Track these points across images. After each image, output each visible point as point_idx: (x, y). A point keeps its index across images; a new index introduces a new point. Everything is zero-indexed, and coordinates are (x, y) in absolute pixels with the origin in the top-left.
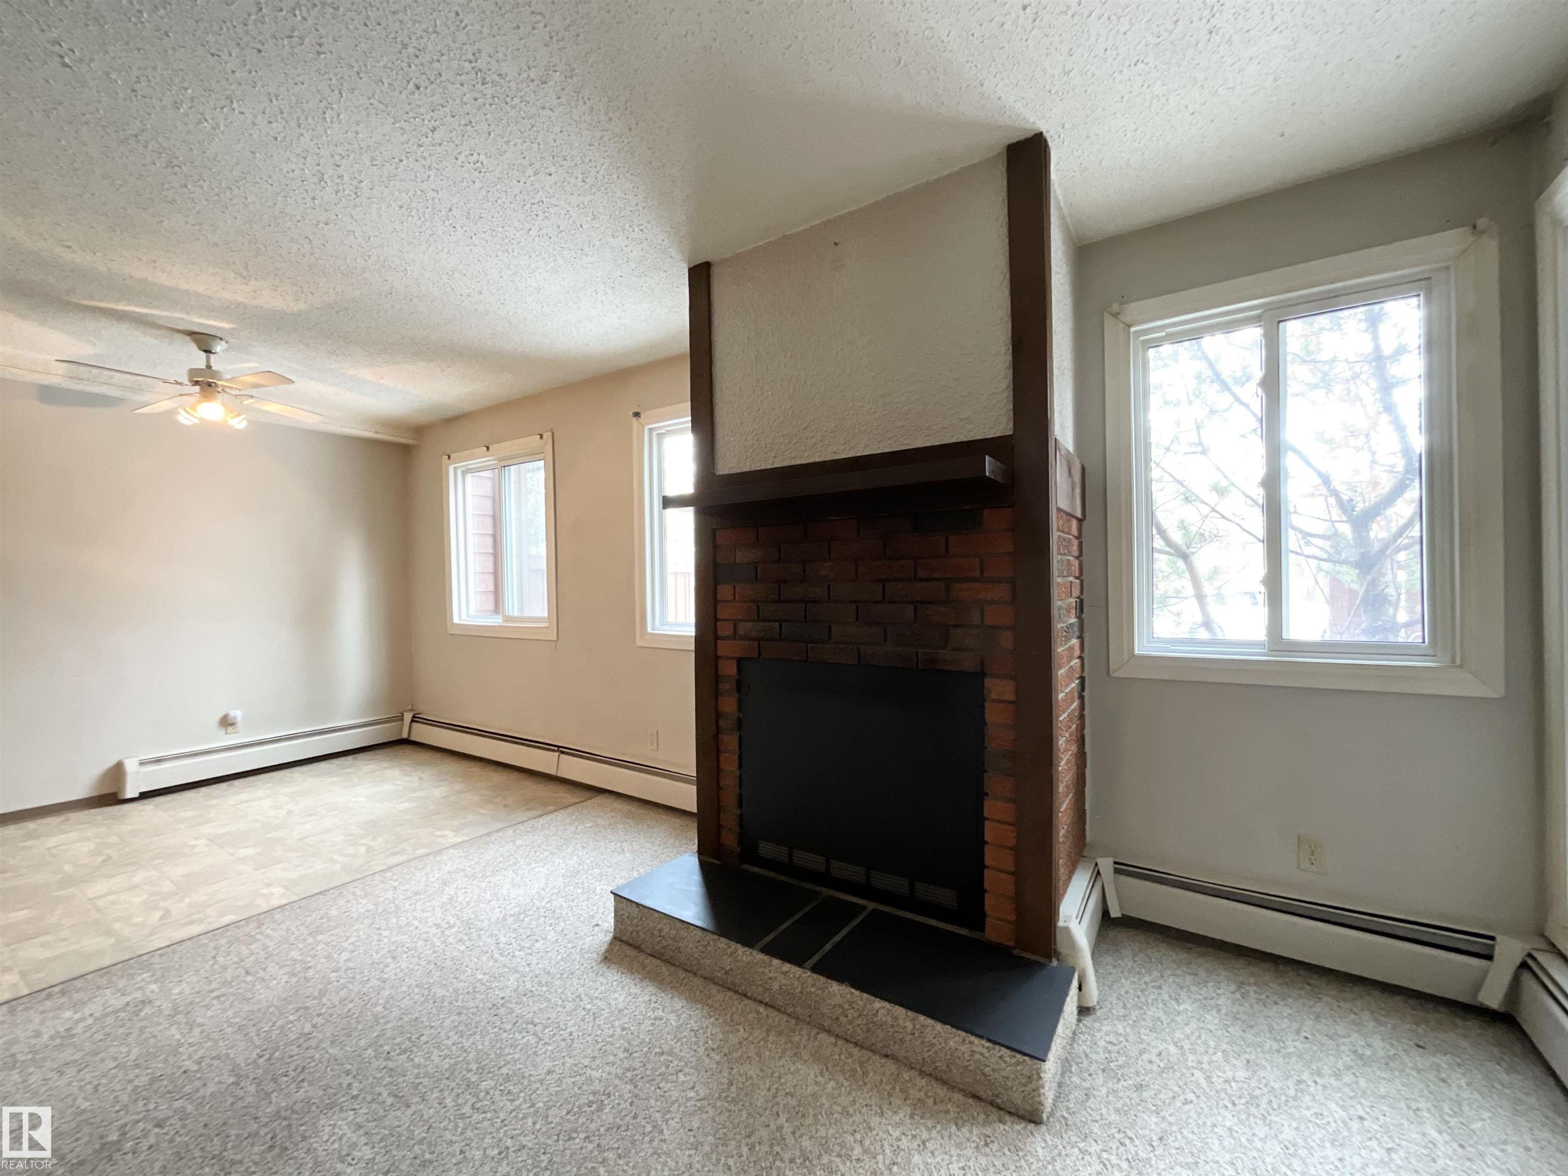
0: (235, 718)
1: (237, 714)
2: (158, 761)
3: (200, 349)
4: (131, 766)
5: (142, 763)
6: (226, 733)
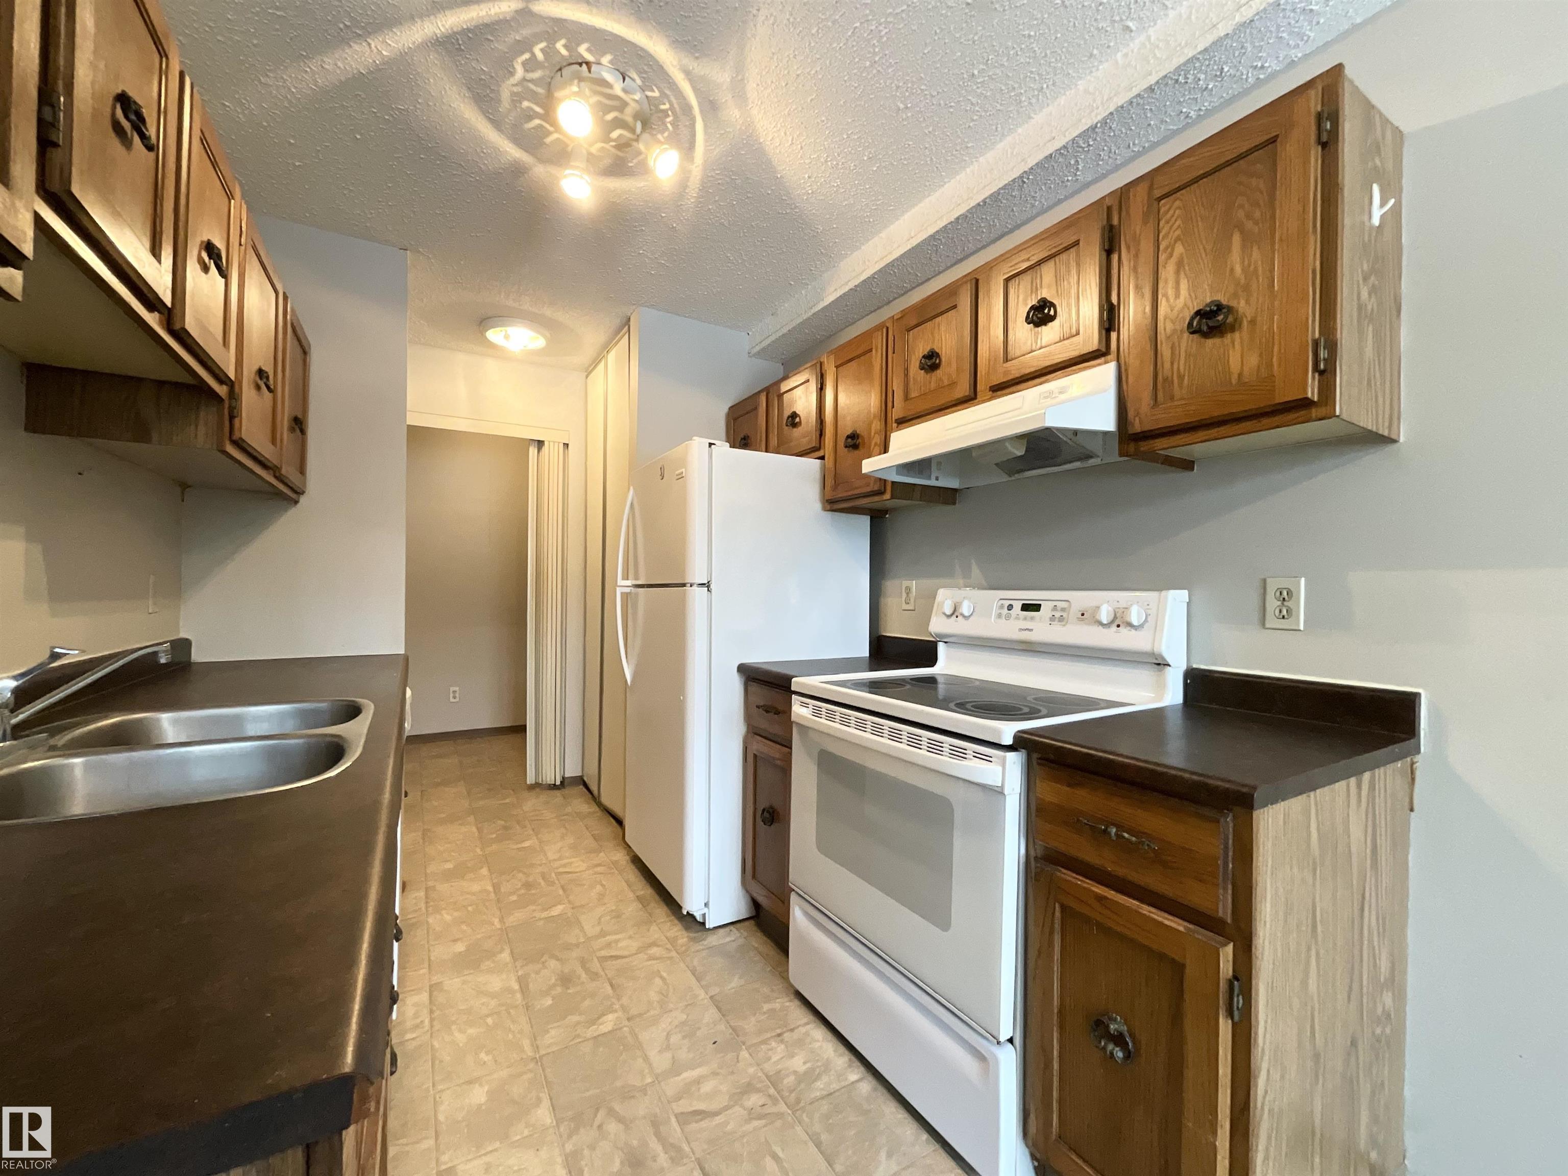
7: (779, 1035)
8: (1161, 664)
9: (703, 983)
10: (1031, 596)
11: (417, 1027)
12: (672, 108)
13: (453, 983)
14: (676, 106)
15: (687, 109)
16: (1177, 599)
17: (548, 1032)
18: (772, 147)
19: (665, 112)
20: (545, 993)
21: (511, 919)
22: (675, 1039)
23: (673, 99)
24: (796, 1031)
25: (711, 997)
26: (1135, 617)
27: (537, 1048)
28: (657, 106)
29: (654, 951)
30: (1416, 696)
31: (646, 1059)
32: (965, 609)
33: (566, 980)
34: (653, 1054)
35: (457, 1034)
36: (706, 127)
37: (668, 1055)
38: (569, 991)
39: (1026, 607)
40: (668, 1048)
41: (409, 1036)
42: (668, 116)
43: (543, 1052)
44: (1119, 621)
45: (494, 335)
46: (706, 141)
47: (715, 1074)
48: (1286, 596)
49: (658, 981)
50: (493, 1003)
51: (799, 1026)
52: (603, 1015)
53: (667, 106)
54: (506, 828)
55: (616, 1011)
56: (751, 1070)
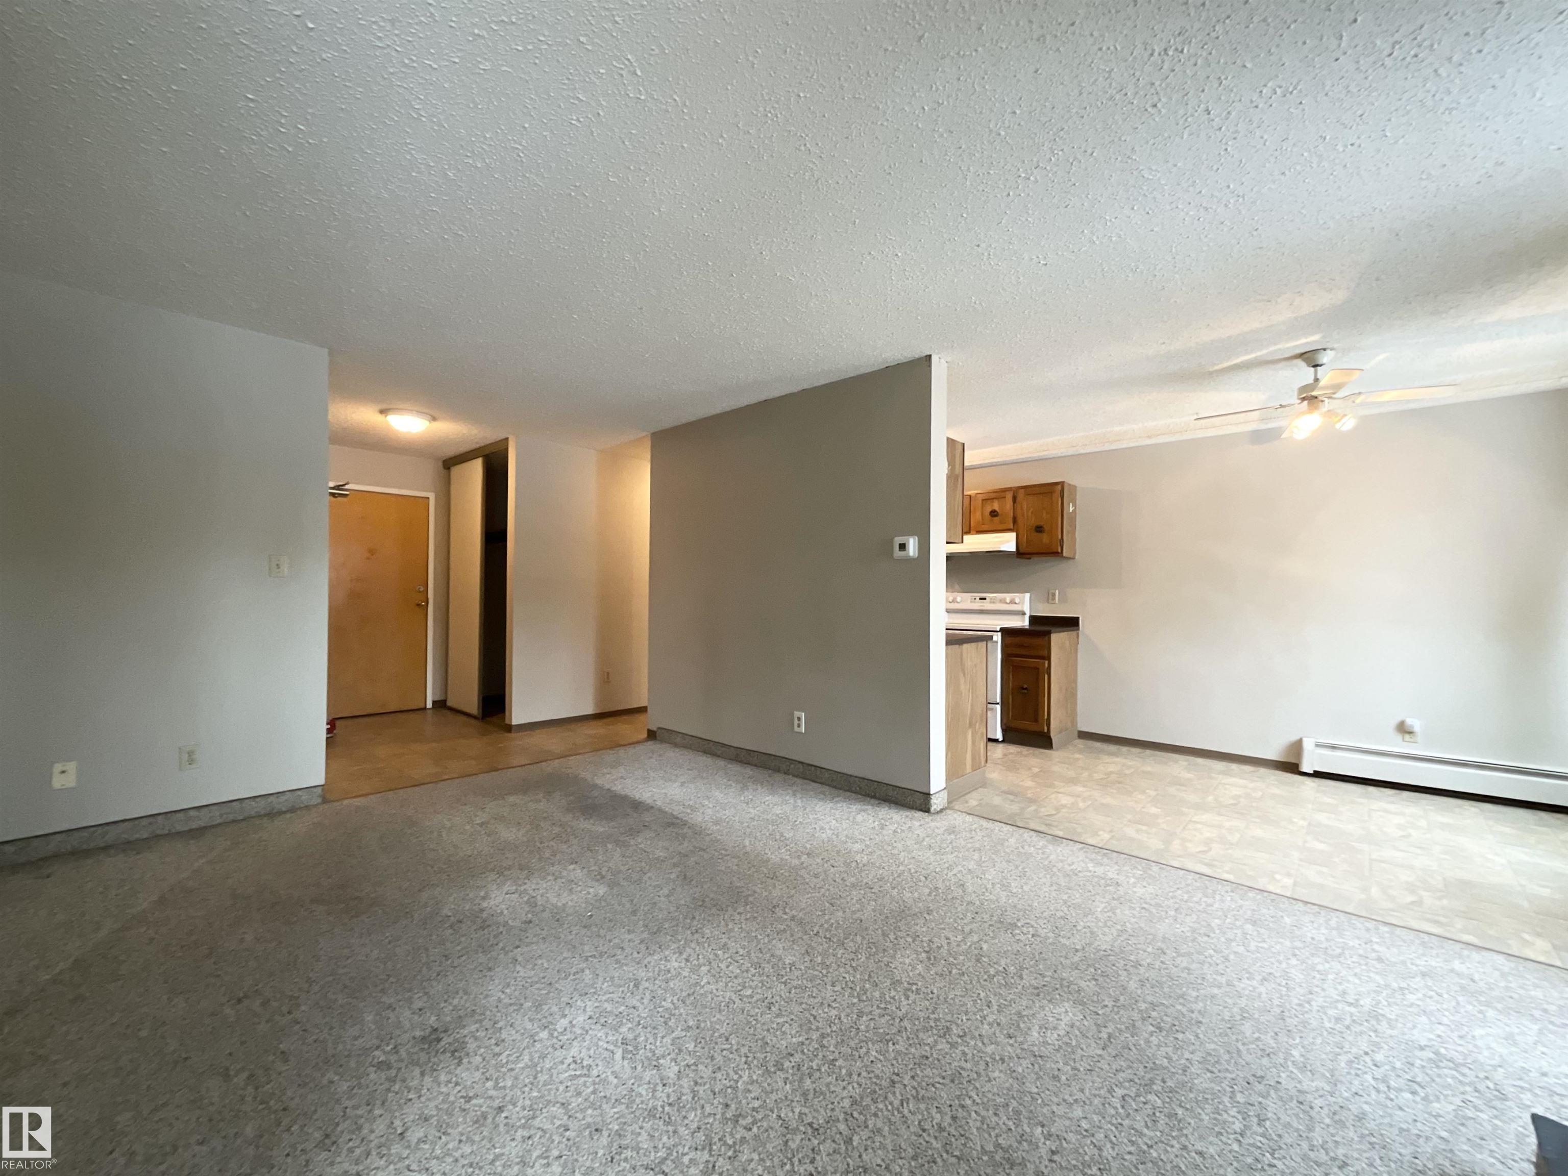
0: (1412, 726)
1: (1414, 722)
2: (1334, 747)
3: (1309, 366)
4: (1308, 745)
5: (1318, 745)
6: (1403, 740)
8: (1024, 614)
10: (983, 595)
16: (1027, 595)
26: (1017, 601)
30: (1078, 618)
32: (959, 599)
39: (981, 599)
44: (1013, 602)
48: (1054, 595)
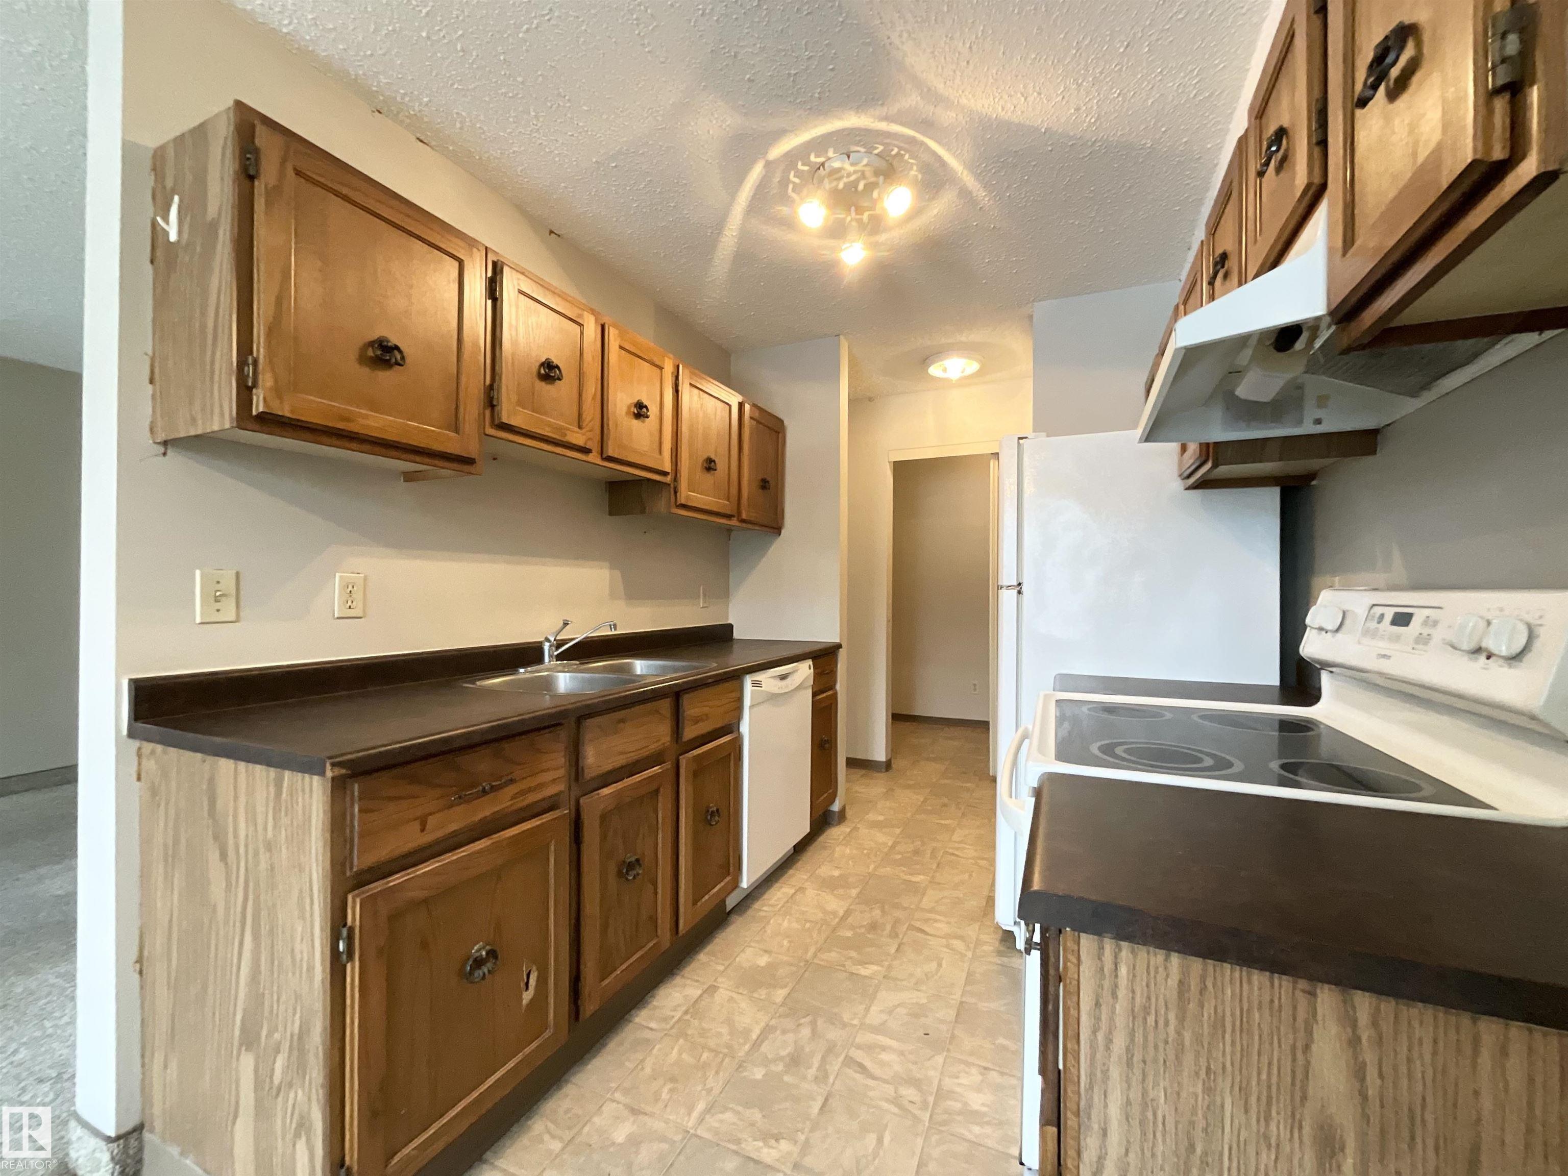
7: (985, 1068)
9: (968, 988)
11: (772, 906)
12: (900, 148)
13: (811, 892)
14: (902, 145)
15: (912, 141)
17: (830, 952)
18: (1009, 114)
19: (898, 154)
20: (852, 928)
21: (883, 870)
22: (902, 1011)
23: (896, 142)
24: (1005, 1077)
25: (961, 1003)
27: (815, 955)
28: (890, 155)
29: (958, 944)
31: (867, 1010)
33: (873, 927)
34: (874, 1009)
35: (786, 922)
36: (939, 142)
37: (884, 1017)
38: (869, 936)
40: (890, 1012)
41: (765, 908)
42: (903, 156)
43: (816, 961)
45: (935, 370)
46: (949, 150)
47: (902, 1053)
49: (934, 965)
50: (820, 915)
51: (1014, 1076)
52: (873, 963)
53: (896, 150)
54: (945, 805)
55: (882, 966)
56: (932, 1073)
